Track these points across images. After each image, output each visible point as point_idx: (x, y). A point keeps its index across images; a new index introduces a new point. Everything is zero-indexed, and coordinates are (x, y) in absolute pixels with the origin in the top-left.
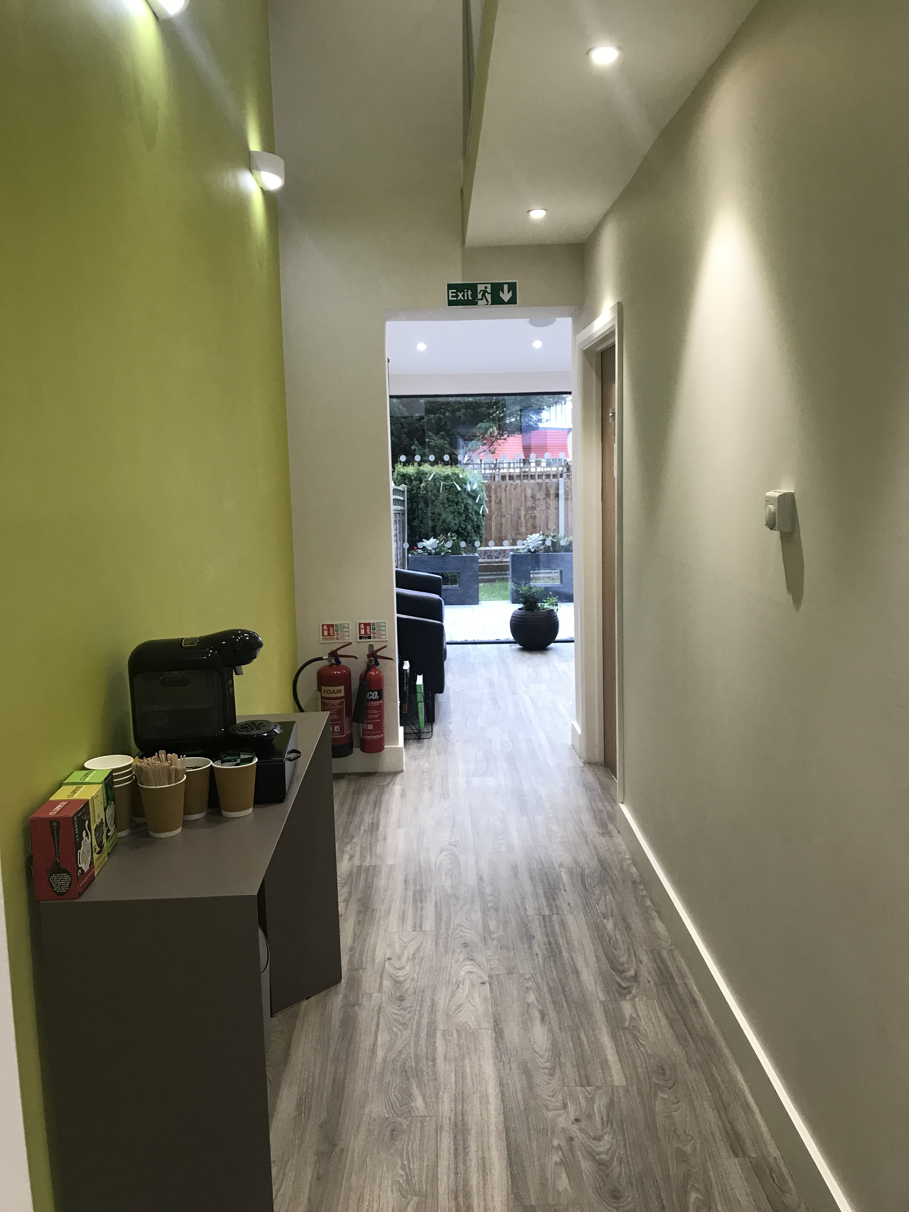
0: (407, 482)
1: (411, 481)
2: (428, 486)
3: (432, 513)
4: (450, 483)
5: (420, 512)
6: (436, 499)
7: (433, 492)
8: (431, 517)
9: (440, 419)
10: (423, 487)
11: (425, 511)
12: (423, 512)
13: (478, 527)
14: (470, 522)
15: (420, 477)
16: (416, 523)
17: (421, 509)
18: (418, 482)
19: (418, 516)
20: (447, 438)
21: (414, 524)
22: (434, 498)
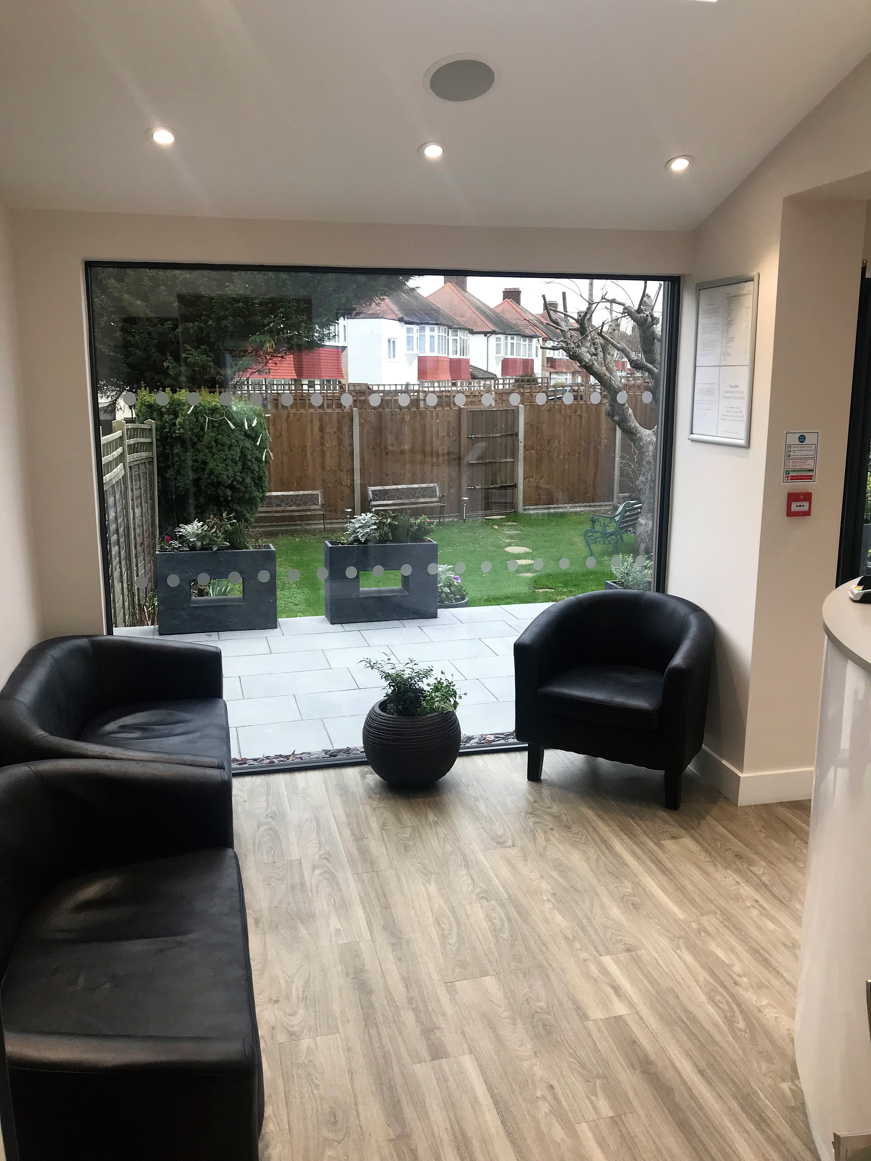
0: (156, 417)
1: (161, 414)
2: (187, 423)
3: (194, 461)
4: (218, 418)
5: (176, 459)
6: (199, 440)
7: (195, 431)
8: (193, 466)
9: (201, 329)
10: (180, 423)
11: (183, 458)
12: (180, 458)
13: (260, 478)
14: (249, 473)
15: (175, 408)
16: (170, 474)
17: (178, 455)
18: (171, 417)
19: (174, 464)
20: (210, 354)
21: (168, 475)
22: (196, 440)
